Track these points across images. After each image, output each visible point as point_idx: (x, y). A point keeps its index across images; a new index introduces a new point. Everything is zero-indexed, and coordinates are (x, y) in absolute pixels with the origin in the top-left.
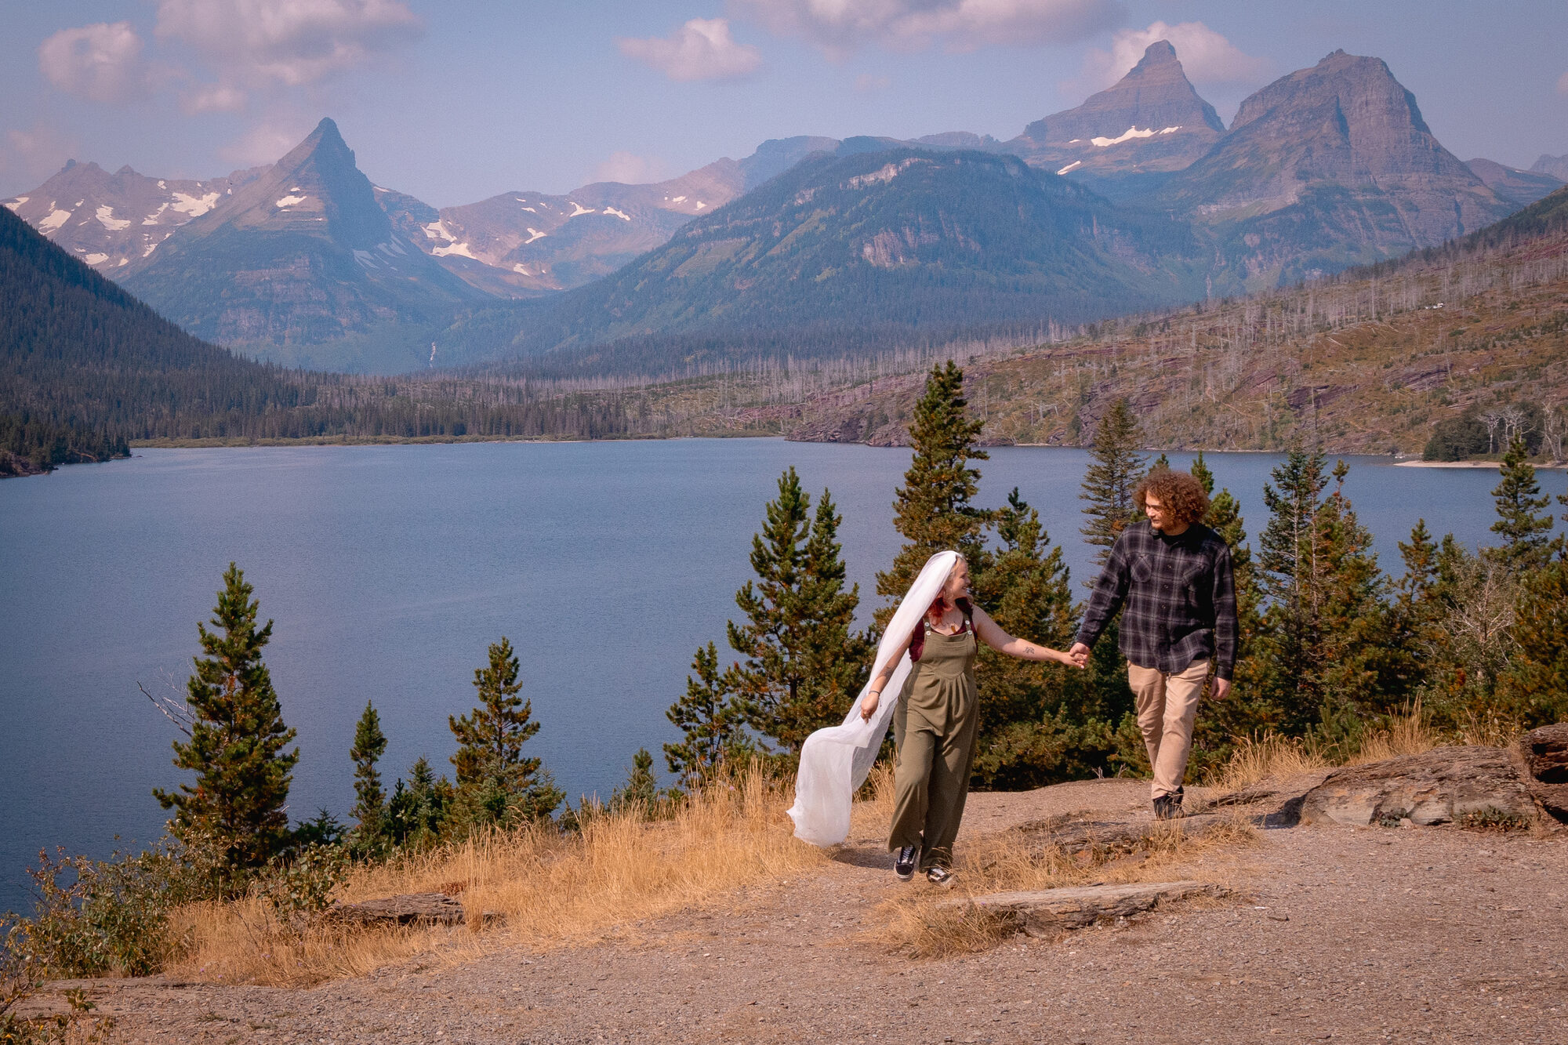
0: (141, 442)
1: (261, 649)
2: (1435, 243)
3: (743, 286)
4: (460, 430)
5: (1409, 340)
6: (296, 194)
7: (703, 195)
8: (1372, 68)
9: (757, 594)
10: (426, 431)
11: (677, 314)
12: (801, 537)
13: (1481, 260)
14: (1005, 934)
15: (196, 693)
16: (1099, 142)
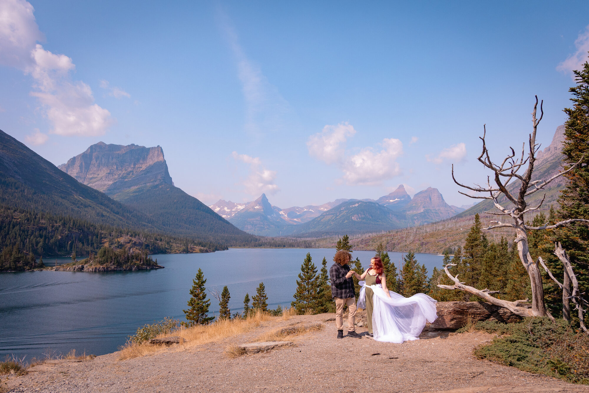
0: (231, 247)
1: (204, 284)
2: (445, 219)
3: (332, 223)
4: (284, 246)
5: (440, 235)
6: (258, 206)
7: (326, 208)
8: (435, 190)
9: (302, 275)
10: (278, 246)
11: (321, 228)
12: (310, 265)
13: (452, 222)
14: (242, 354)
15: (191, 292)
16: (391, 201)
